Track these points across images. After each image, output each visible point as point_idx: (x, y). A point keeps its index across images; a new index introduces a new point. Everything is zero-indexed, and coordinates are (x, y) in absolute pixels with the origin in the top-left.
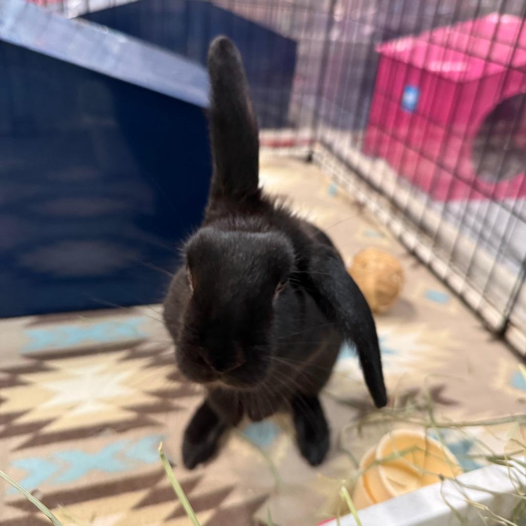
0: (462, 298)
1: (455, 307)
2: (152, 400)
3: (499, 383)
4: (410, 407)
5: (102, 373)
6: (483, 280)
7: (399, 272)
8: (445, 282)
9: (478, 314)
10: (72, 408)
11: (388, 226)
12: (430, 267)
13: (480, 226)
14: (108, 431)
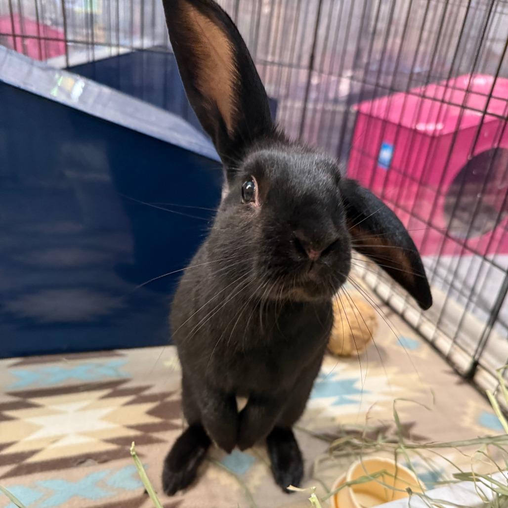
0: (432, 345)
1: (425, 352)
2: (132, 433)
3: (467, 422)
4: (380, 441)
5: (84, 409)
6: (452, 328)
7: (372, 318)
8: (417, 330)
9: (448, 359)
10: (55, 441)
11: (363, 278)
12: (402, 317)
13: (451, 278)
14: (90, 462)
